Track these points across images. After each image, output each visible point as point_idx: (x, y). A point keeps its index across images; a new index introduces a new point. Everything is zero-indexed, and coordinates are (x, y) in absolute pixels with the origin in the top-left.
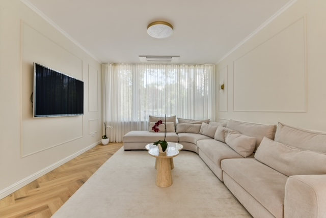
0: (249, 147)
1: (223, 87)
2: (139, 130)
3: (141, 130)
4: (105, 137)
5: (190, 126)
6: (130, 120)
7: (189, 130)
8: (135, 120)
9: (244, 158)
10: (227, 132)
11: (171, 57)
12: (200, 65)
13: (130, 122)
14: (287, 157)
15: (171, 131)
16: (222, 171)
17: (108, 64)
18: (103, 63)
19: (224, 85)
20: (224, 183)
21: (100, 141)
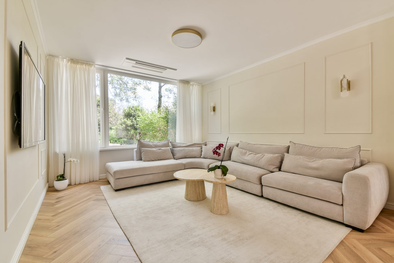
1: (214, 109)
4: (62, 177)
5: (190, 151)
9: (273, 172)
11: (166, 68)
15: (170, 158)
16: (262, 186)
17: (60, 59)
18: (50, 55)
19: (215, 107)
20: (264, 196)
21: (47, 185)
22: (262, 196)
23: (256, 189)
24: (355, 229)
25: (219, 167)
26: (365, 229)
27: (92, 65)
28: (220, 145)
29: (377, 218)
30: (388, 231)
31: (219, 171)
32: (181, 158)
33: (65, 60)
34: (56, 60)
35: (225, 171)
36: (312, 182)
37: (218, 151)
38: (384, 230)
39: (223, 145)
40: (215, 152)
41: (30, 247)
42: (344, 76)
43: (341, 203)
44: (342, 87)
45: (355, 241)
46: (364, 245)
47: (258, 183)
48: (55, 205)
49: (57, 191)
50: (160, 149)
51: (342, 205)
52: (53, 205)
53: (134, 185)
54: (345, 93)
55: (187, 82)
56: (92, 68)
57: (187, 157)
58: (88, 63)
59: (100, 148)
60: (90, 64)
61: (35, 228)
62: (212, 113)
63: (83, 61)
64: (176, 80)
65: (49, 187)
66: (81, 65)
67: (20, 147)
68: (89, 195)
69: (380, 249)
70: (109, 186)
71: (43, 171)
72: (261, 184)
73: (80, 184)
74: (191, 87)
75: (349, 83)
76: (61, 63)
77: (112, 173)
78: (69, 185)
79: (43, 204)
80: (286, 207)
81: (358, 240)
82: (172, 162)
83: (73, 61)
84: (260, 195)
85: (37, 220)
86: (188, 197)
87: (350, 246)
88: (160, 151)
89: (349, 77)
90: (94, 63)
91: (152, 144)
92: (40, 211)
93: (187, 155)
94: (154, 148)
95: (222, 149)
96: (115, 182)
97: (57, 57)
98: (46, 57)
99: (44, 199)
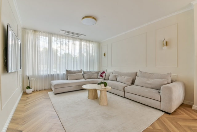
0: (131, 81)
1: (105, 55)
2: (55, 80)
3: (58, 80)
4: (29, 88)
5: (92, 75)
6: (49, 73)
7: (92, 77)
8: (52, 73)
9: (130, 85)
10: (117, 76)
11: (80, 35)
12: (92, 41)
13: (49, 75)
14: (149, 82)
16: (125, 92)
19: (105, 53)
20: (126, 97)
21: (23, 91)
22: (125, 97)
23: (122, 94)
24: (166, 113)
25: (103, 83)
26: (171, 113)
28: (103, 72)
29: (178, 108)
30: (182, 114)
31: (103, 85)
32: (88, 78)
33: (31, 31)
35: (106, 85)
36: (147, 90)
37: (102, 75)
38: (180, 114)
39: (104, 72)
40: (101, 76)
41: (13, 119)
42: (164, 39)
43: (160, 100)
44: (163, 44)
45: (165, 118)
46: (169, 120)
47: (123, 91)
48: (26, 100)
49: (27, 94)
51: (160, 101)
52: (25, 100)
53: (64, 92)
54: (165, 48)
61: (16, 111)
65: (24, 92)
67: (7, 72)
68: (42, 96)
69: (176, 122)
70: (52, 92)
71: (21, 84)
72: (124, 91)
75: (167, 43)
76: (29, 32)
77: (53, 85)
78: (33, 91)
79: (21, 100)
80: (135, 102)
81: (167, 118)
82: (83, 80)
84: (124, 96)
85: (17, 107)
86: (89, 97)
87: (162, 121)
88: (77, 75)
89: (166, 40)
92: (19, 103)
94: (74, 73)
95: (104, 74)
96: (54, 90)
98: (22, 29)
99: (21, 98)
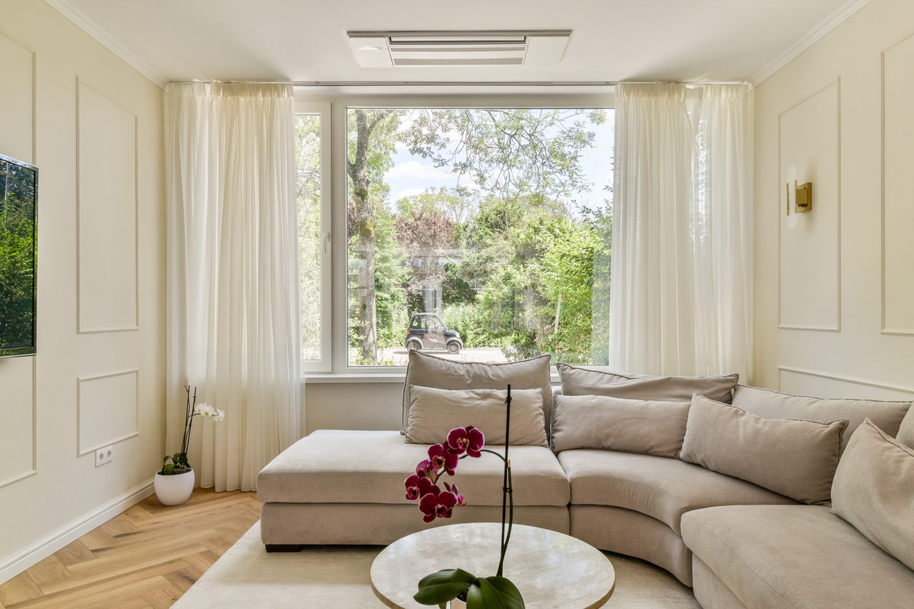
15: (525, 441)
17: (195, 86)
18: (171, 82)
19: (810, 185)
27: (283, 86)
32: (581, 444)
33: (208, 88)
34: (186, 92)
50: (485, 397)
55: (669, 82)
56: (284, 100)
57: (608, 443)
58: (270, 83)
59: (306, 373)
60: (276, 86)
62: (796, 219)
63: (258, 80)
64: (608, 84)
66: (250, 95)
73: (238, 491)
74: (690, 104)
83: (231, 86)
88: (485, 403)
90: (288, 80)
91: (462, 372)
93: (608, 436)
94: (465, 387)
96: (263, 515)
97: (188, 82)
98: (162, 89)
